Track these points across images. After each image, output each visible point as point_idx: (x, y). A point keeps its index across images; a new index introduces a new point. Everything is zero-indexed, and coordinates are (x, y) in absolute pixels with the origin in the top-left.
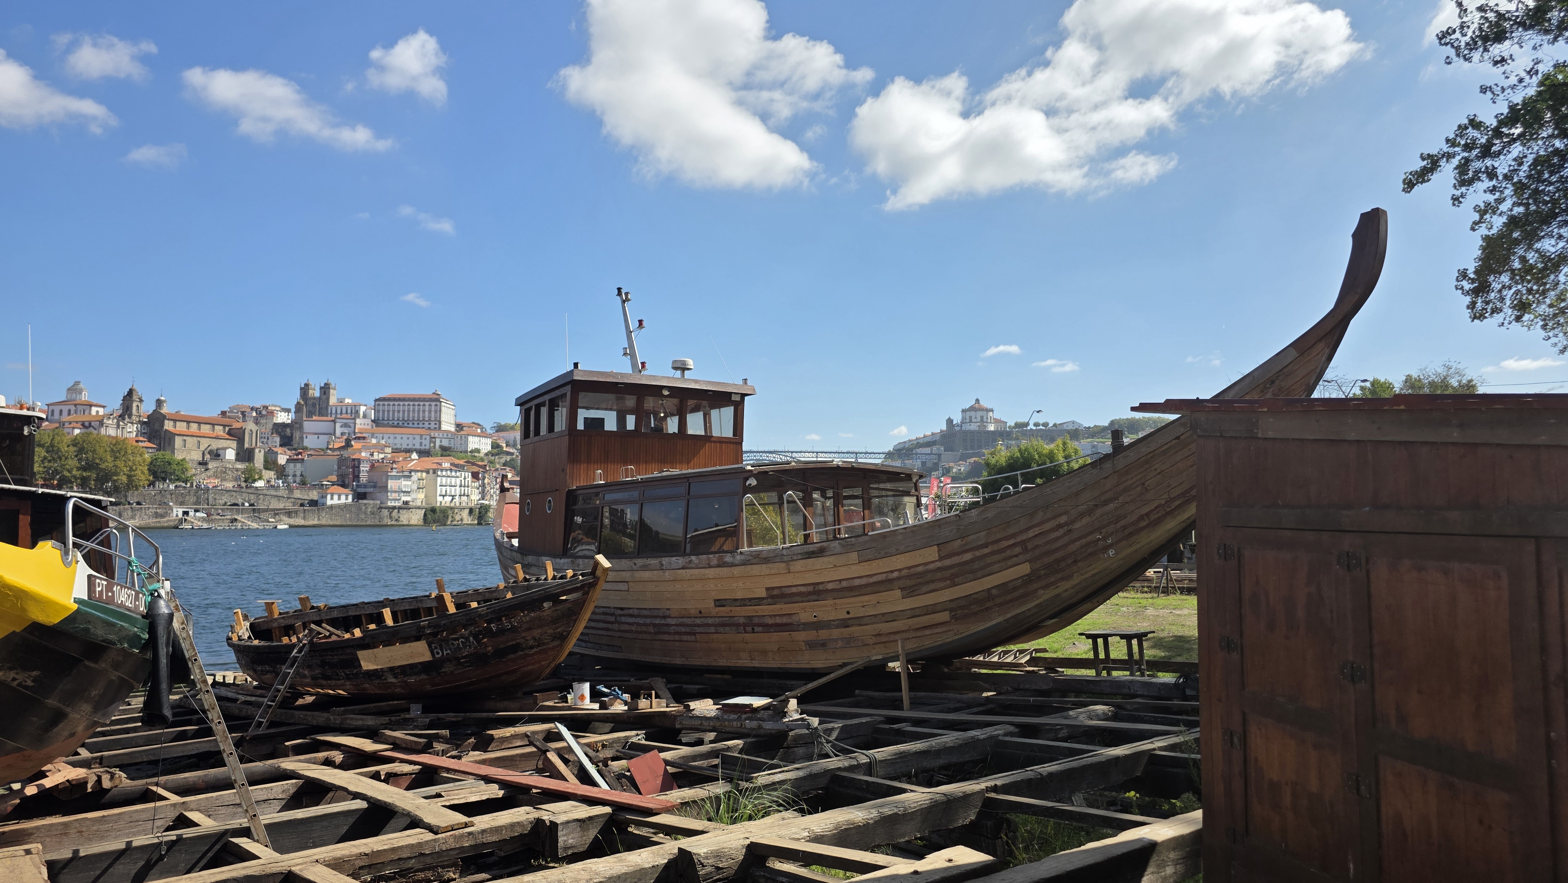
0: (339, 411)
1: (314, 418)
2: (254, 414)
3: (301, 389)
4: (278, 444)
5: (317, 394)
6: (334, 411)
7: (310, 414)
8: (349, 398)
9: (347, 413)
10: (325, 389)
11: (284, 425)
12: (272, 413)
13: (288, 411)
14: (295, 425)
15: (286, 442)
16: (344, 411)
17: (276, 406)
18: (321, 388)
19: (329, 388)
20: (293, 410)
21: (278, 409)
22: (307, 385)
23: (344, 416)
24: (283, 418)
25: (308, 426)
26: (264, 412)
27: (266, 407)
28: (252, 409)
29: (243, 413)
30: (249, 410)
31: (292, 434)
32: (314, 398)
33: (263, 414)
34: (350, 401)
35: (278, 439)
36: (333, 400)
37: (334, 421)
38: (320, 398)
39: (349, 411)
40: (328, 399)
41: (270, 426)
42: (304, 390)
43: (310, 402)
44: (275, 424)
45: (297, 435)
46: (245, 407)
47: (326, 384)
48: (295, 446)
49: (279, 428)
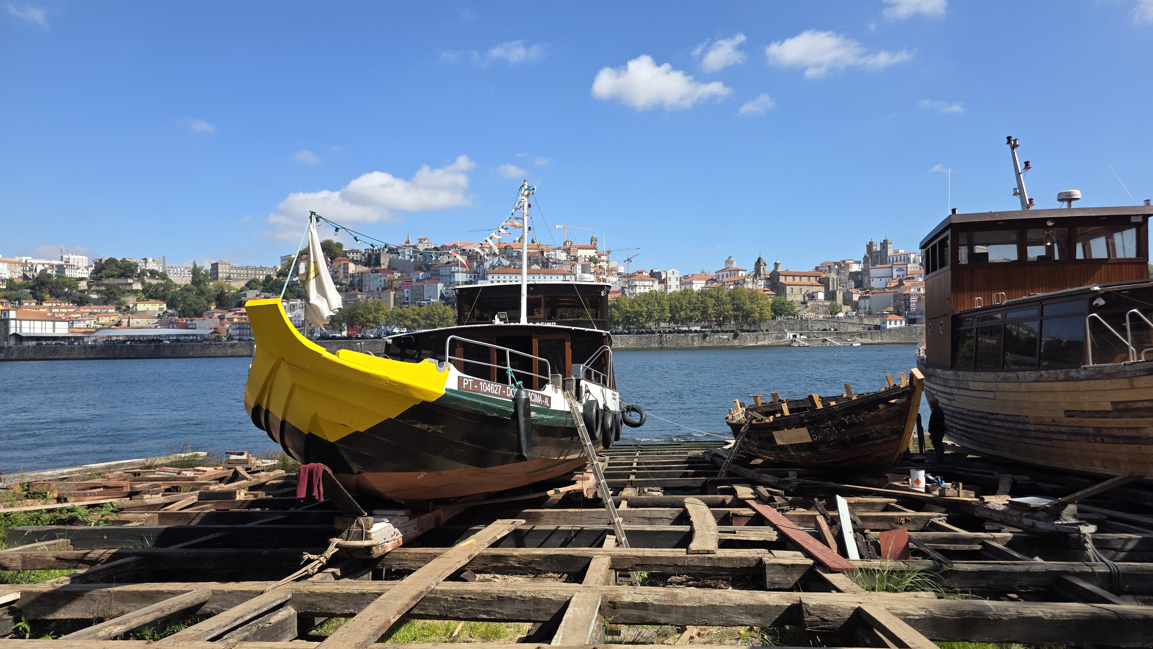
0: (895, 260)
1: (877, 266)
2: (836, 267)
3: (867, 246)
4: (853, 287)
5: (879, 248)
6: (891, 260)
7: (874, 264)
8: (902, 249)
9: (901, 260)
10: (884, 245)
11: (857, 273)
12: (848, 265)
13: (859, 262)
14: (865, 272)
15: (859, 285)
16: (899, 259)
17: (850, 260)
18: (881, 244)
19: (887, 244)
20: (862, 262)
21: (852, 262)
22: (871, 243)
23: (899, 263)
24: (855, 268)
25: (873, 272)
26: (843, 265)
27: (844, 262)
28: (835, 263)
29: (829, 267)
30: (833, 265)
31: (862, 279)
32: (877, 252)
33: (842, 266)
34: (903, 251)
35: (853, 283)
36: (890, 252)
37: (891, 267)
38: (881, 251)
39: (902, 259)
40: (887, 252)
41: (847, 274)
42: (870, 246)
43: (874, 255)
44: (851, 273)
45: (866, 279)
46: (830, 263)
47: (884, 241)
48: (865, 287)
49: (854, 276)
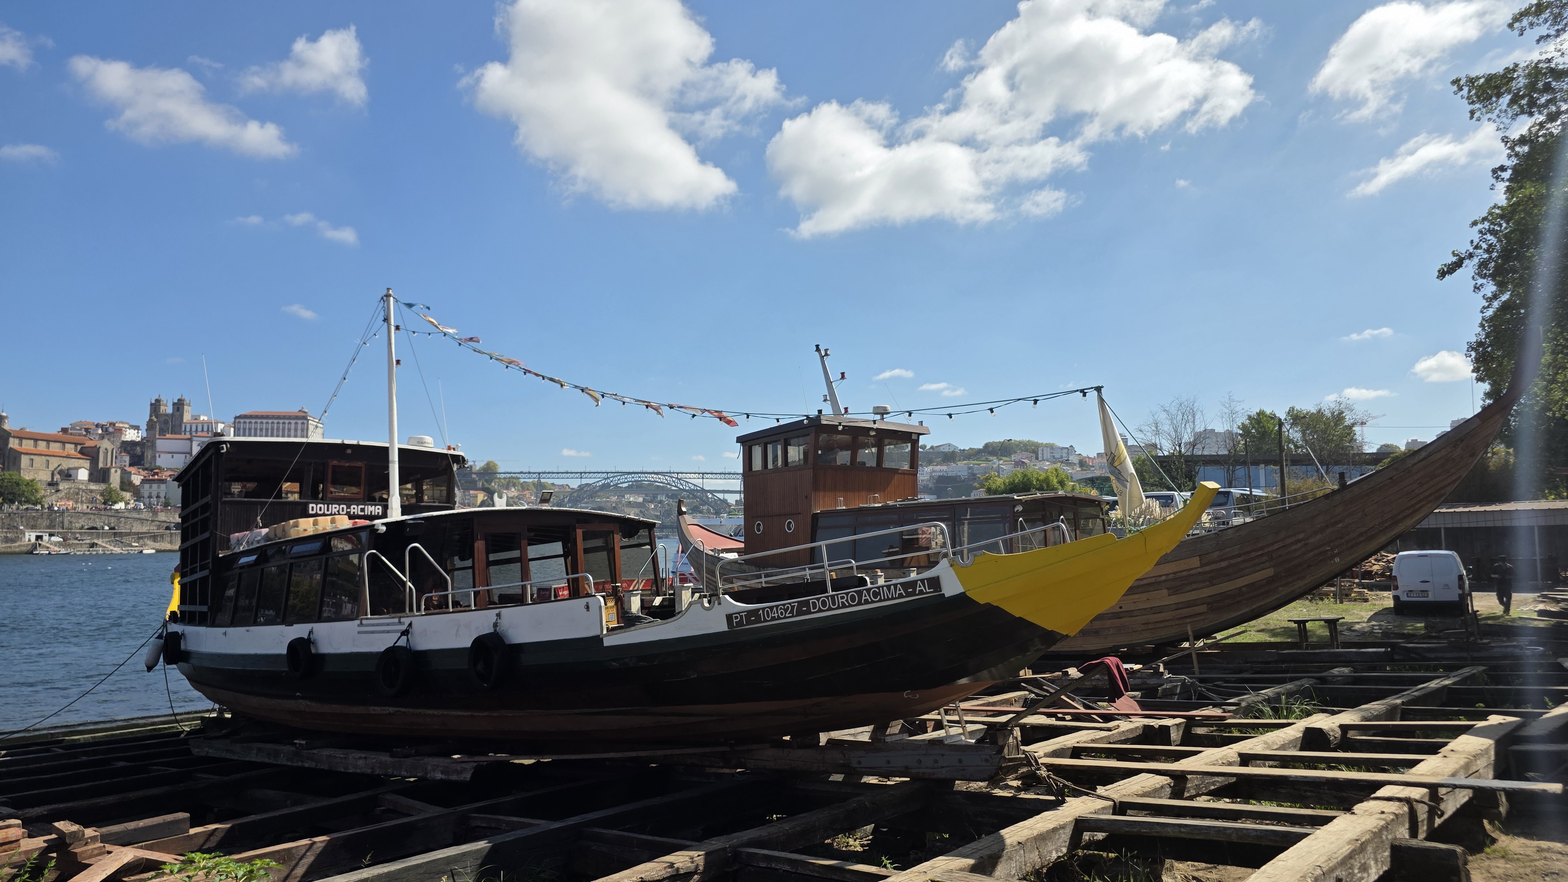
0: (194, 429)
1: (168, 436)
2: (100, 431)
3: (152, 404)
4: (127, 463)
5: (170, 410)
6: (188, 429)
7: (163, 432)
8: (204, 415)
9: (203, 430)
10: (179, 406)
11: (133, 444)
12: (120, 431)
13: (137, 428)
14: (147, 444)
15: (137, 461)
16: (200, 429)
17: (122, 423)
18: (174, 404)
19: (183, 404)
20: (144, 427)
21: (127, 426)
22: (158, 401)
23: (199, 434)
24: (131, 435)
25: (161, 444)
26: (111, 430)
27: (113, 424)
28: (97, 426)
29: (87, 430)
30: (94, 427)
31: (143, 453)
32: (167, 415)
33: (110, 431)
34: (206, 418)
35: (127, 459)
36: (187, 417)
37: (191, 440)
38: (172, 415)
40: (182, 416)
41: (118, 444)
42: (155, 406)
43: (162, 419)
44: (124, 442)
45: (148, 454)
46: (89, 423)
47: (179, 400)
48: (147, 466)
49: (128, 447)
